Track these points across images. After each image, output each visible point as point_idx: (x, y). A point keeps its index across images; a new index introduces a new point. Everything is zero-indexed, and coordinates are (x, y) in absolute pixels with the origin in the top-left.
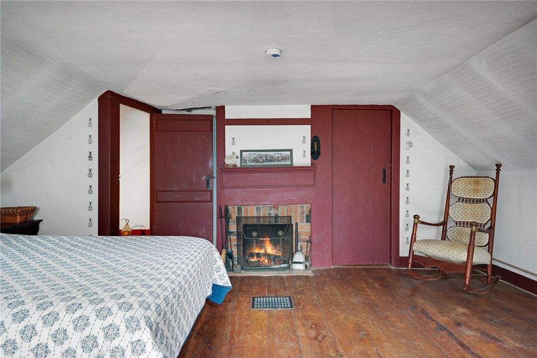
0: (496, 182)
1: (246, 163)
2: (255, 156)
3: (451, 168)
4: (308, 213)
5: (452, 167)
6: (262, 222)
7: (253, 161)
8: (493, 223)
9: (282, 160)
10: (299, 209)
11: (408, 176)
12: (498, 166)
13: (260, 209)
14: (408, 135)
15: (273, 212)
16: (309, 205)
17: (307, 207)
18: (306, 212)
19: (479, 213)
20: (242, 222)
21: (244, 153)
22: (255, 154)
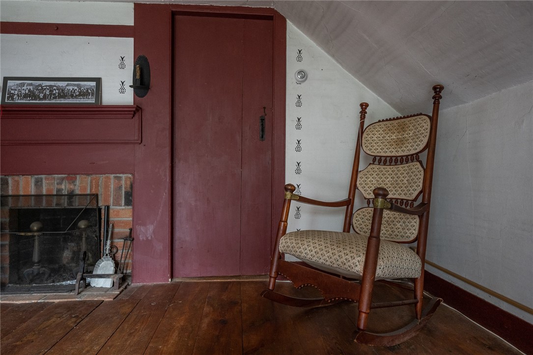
0: (434, 120)
1: (13, 99)
2: (31, 88)
3: (362, 108)
4: (129, 190)
5: (364, 106)
6: (44, 205)
7: (26, 96)
8: (426, 196)
9: (80, 95)
10: (112, 181)
11: (299, 126)
12: (438, 90)
13: (41, 181)
14: (299, 58)
15: (65, 187)
16: (130, 176)
17: (126, 178)
18: (125, 188)
19: (405, 181)
20: (8, 205)
21: (10, 83)
22: (31, 84)
